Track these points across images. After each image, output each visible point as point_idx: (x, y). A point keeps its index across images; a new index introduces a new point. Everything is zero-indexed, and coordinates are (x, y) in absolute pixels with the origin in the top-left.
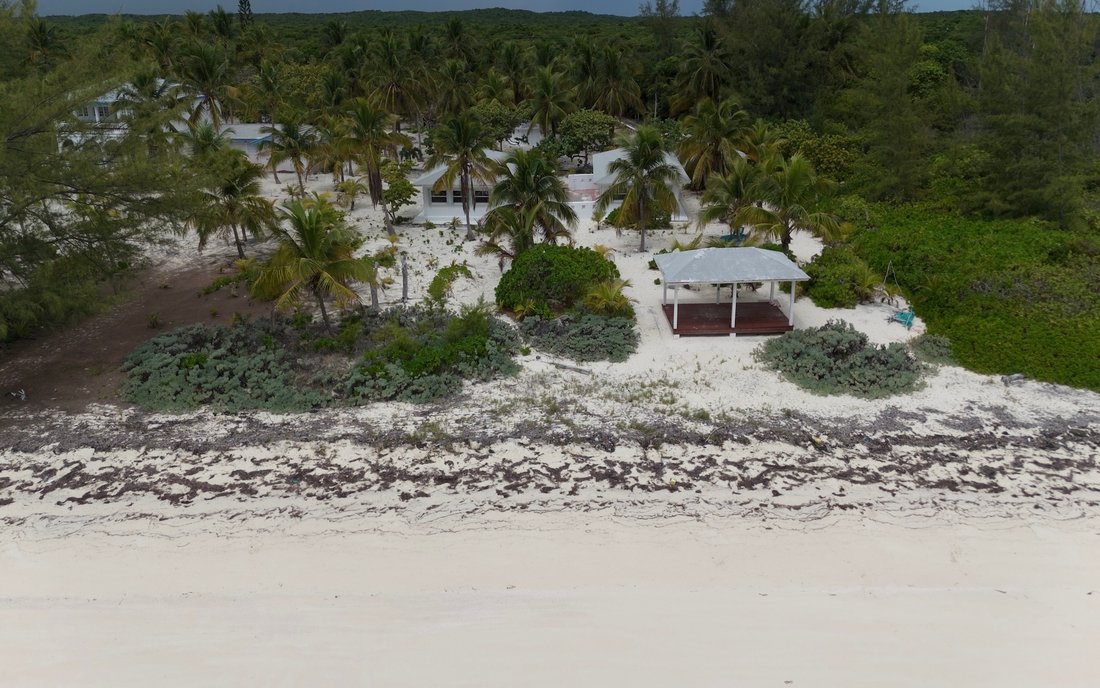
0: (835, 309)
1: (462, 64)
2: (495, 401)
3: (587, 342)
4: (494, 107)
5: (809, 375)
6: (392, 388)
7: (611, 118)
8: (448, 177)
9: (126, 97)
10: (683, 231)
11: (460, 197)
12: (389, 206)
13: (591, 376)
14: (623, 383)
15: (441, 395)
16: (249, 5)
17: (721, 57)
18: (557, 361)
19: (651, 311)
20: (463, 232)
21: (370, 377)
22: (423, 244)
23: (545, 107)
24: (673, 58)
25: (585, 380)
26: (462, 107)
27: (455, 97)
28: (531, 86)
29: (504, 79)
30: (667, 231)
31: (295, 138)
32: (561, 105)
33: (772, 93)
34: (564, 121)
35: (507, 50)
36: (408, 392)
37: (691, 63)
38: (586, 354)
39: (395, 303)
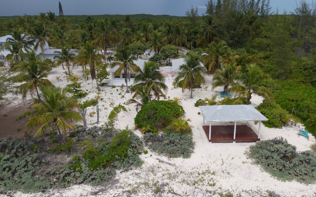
0: (274, 128)
1: (129, 30)
2: (130, 185)
3: (172, 148)
4: (139, 44)
5: (275, 169)
6: (82, 177)
7: (177, 47)
8: (119, 70)
9: (10, 41)
10: (206, 89)
11: (125, 76)
12: (99, 80)
13: (175, 167)
14: (190, 172)
15: (105, 180)
16: (62, 11)
17: (214, 27)
18: (159, 157)
19: (198, 129)
20: (125, 89)
21: (73, 171)
22: (110, 95)
23: (156, 44)
24: (197, 28)
25: (172, 170)
26: (129, 43)
27: (127, 40)
28: (151, 37)
29: (142, 34)
30: (200, 89)
31: (67, 55)
32: (161, 43)
33: (232, 39)
34: (162, 48)
35: (144, 25)
36: (90, 179)
37: (204, 30)
38: (172, 154)
39: (94, 124)
